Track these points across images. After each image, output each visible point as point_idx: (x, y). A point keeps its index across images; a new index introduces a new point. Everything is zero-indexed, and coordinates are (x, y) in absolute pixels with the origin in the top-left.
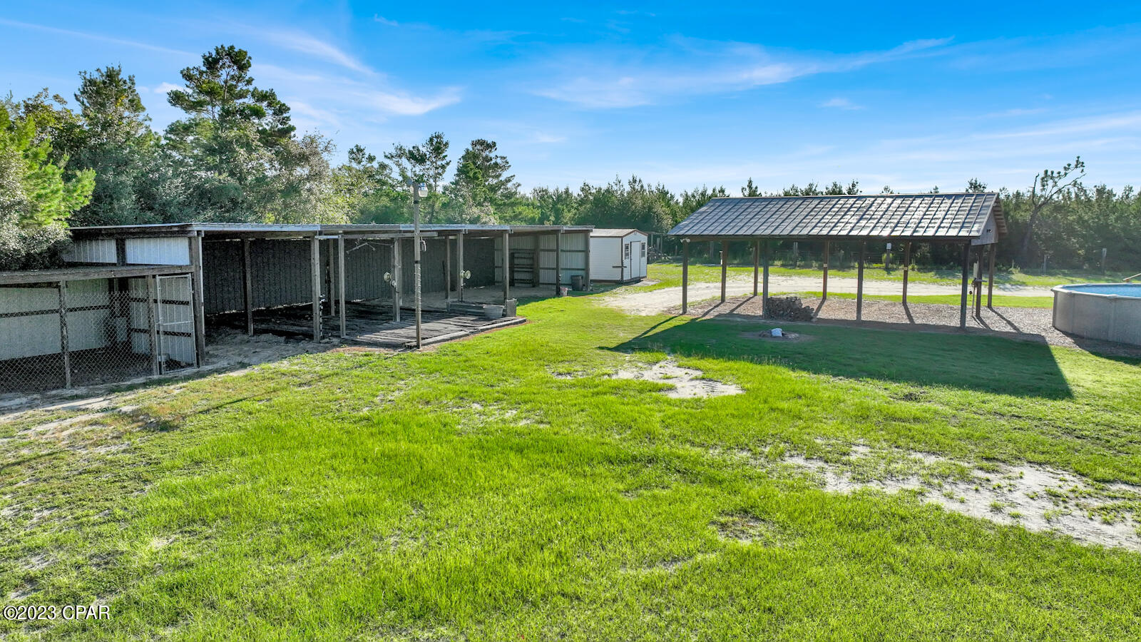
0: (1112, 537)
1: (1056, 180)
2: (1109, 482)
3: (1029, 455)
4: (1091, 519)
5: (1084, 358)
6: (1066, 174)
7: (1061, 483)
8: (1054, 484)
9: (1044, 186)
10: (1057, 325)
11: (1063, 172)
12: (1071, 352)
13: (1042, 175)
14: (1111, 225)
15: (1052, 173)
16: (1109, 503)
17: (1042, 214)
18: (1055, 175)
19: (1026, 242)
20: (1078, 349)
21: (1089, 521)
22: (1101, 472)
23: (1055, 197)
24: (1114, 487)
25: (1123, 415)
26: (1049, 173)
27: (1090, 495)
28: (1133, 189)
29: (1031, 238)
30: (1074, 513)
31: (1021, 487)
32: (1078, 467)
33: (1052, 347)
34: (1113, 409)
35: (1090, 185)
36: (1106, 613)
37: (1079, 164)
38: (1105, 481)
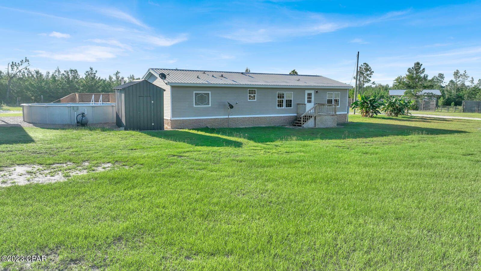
0: (55, 180)
1: (18, 66)
2: (52, 164)
3: (17, 162)
4: (46, 176)
5: (38, 130)
6: (22, 64)
7: (33, 169)
8: (30, 169)
9: (12, 68)
10: (25, 121)
11: (20, 63)
12: (32, 128)
13: (11, 64)
14: (43, 86)
15: (15, 63)
16: (52, 170)
17: (13, 81)
18: (17, 64)
19: (8, 93)
20: (35, 127)
21: (46, 177)
22: (48, 162)
23: (18, 74)
24: (54, 166)
25: (55, 144)
26: (14, 63)
27: (45, 170)
28: (50, 73)
29: (10, 92)
30: (39, 176)
31: (15, 173)
32: (39, 162)
33: (24, 127)
34: (51, 143)
35: (33, 70)
36: (55, 200)
37: (27, 60)
38: (50, 164)
